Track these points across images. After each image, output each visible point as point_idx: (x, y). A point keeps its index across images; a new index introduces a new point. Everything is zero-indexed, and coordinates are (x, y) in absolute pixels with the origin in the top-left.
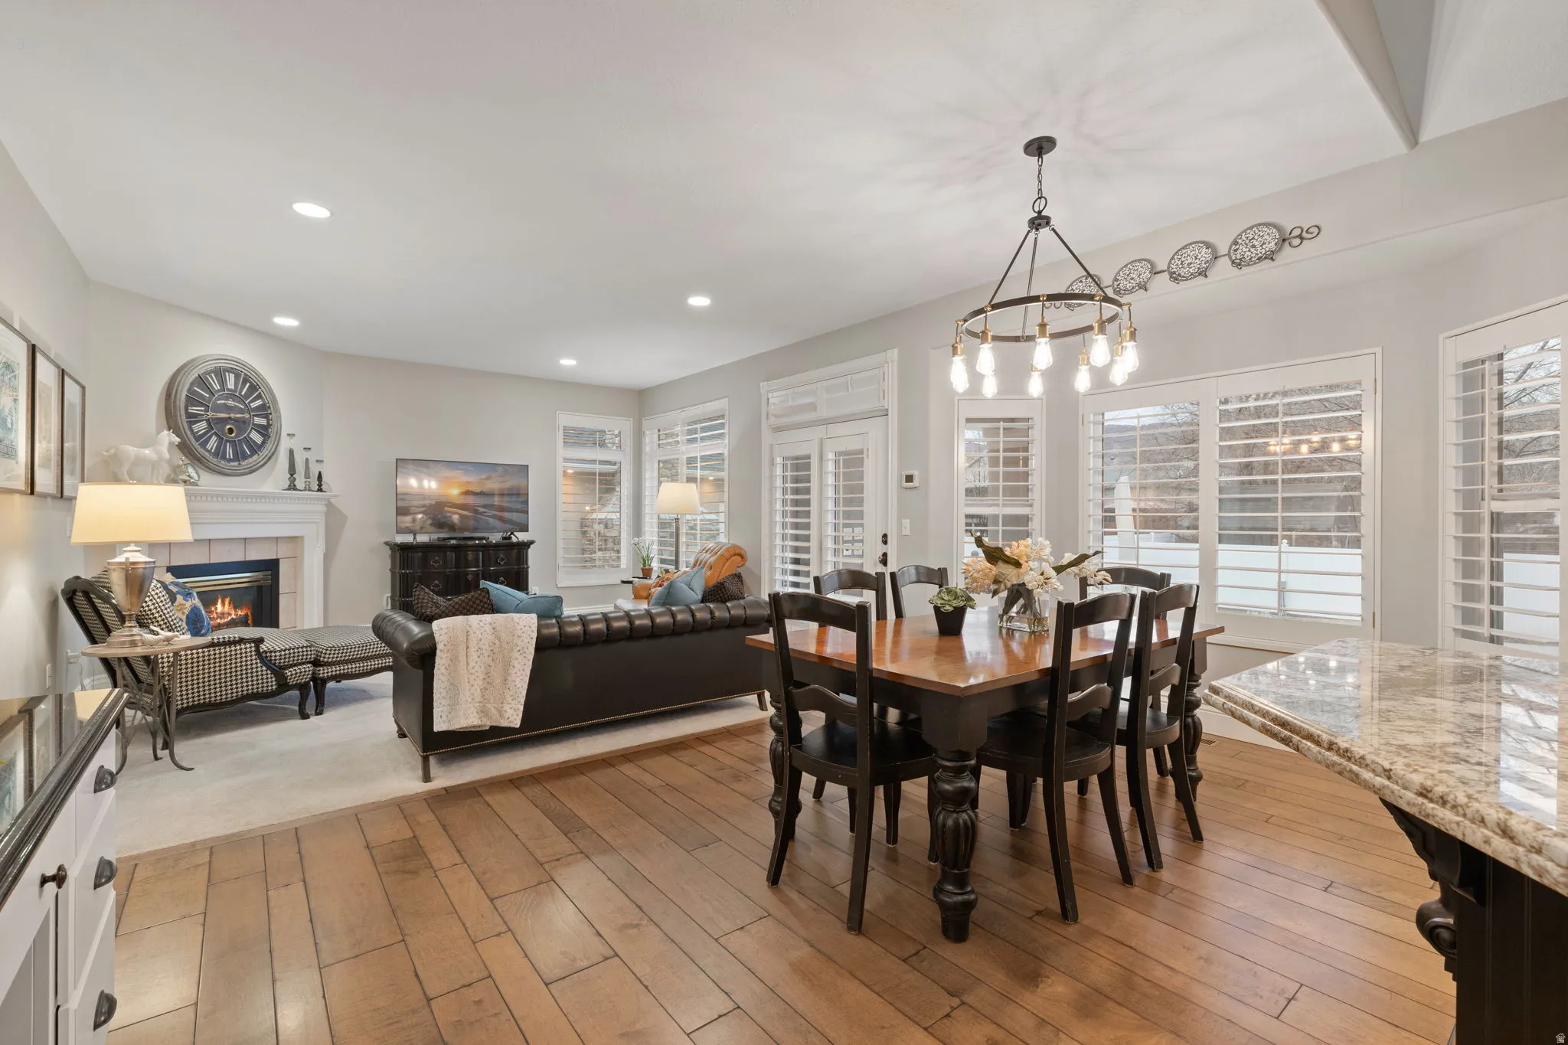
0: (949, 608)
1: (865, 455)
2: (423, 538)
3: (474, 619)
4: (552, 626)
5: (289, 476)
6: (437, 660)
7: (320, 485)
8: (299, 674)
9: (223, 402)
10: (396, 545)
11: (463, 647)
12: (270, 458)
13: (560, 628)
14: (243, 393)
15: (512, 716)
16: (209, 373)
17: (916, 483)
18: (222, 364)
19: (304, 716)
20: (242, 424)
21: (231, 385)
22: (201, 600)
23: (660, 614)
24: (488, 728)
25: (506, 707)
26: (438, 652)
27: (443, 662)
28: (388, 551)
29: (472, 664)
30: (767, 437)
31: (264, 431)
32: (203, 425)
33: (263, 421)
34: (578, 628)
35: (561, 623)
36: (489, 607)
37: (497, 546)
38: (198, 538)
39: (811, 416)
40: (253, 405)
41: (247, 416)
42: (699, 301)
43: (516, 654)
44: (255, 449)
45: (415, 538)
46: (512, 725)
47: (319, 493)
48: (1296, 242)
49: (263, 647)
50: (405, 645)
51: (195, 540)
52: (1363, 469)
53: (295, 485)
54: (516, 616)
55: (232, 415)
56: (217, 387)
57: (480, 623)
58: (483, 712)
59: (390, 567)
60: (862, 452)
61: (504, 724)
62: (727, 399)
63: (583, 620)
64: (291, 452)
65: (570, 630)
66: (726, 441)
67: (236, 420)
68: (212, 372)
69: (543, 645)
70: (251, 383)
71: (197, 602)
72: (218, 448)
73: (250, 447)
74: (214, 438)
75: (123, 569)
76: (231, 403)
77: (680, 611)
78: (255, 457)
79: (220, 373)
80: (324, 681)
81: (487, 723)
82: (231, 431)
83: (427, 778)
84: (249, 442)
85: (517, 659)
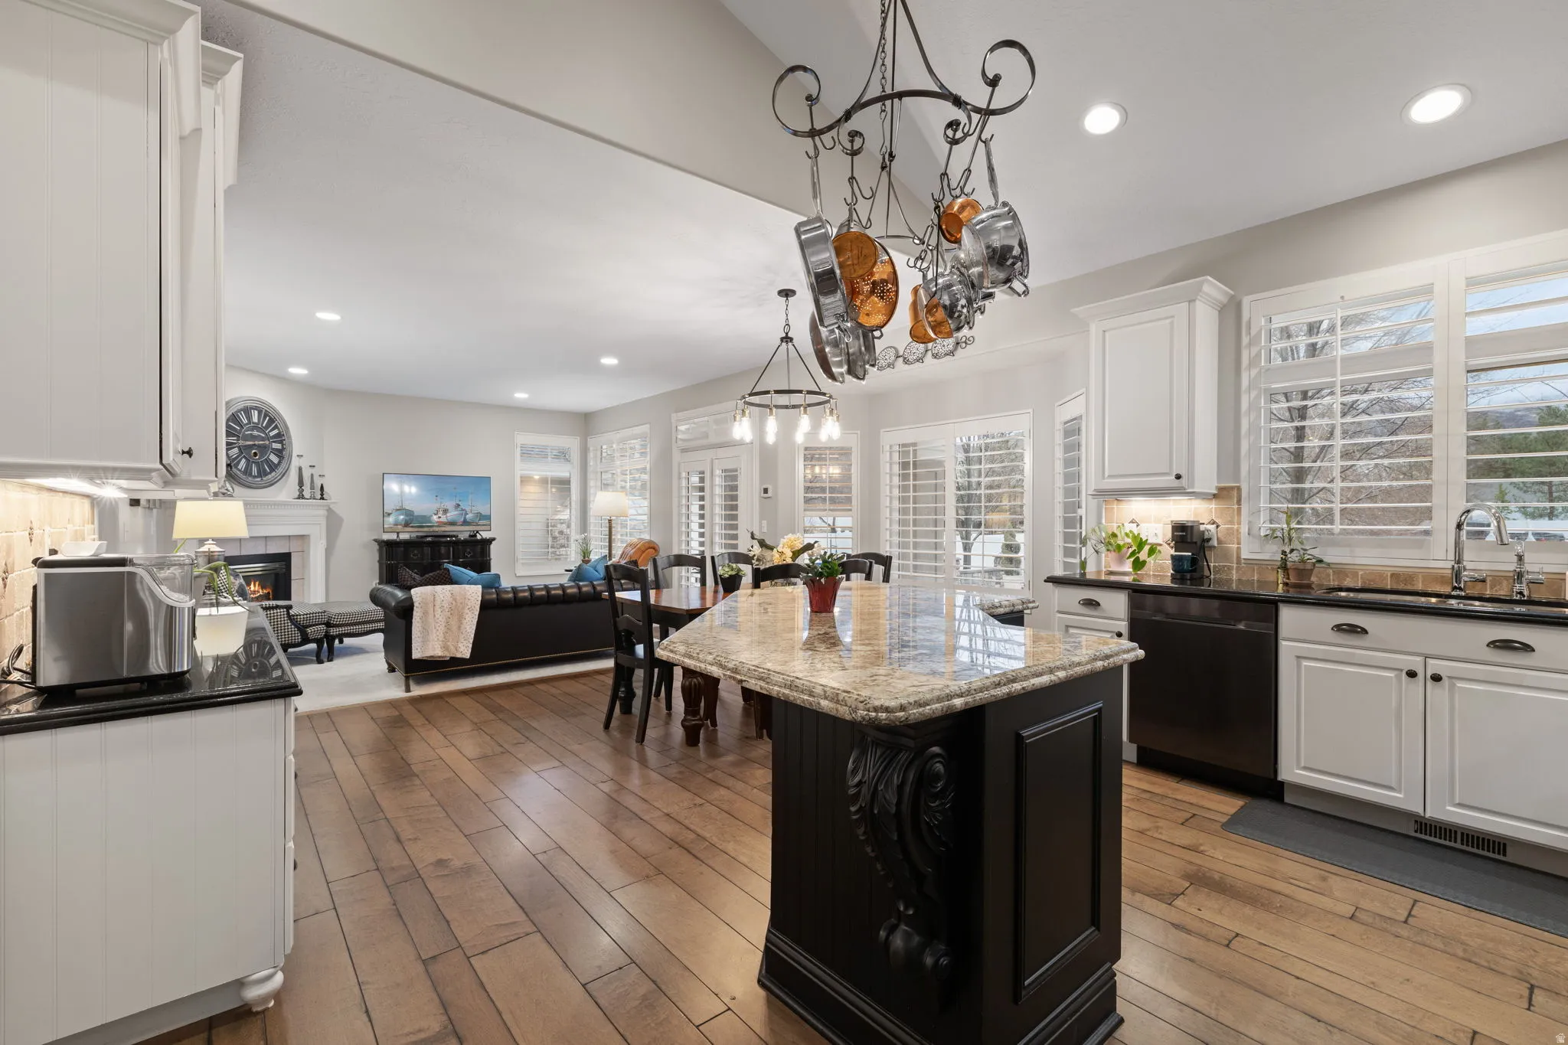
0: (727, 576)
1: (738, 473)
2: (404, 536)
3: (439, 588)
4: (492, 593)
5: (298, 488)
6: (414, 613)
7: (322, 495)
8: (314, 631)
9: (249, 432)
10: (383, 541)
11: (431, 605)
12: (284, 474)
13: (497, 594)
14: (264, 425)
15: (465, 651)
16: (239, 411)
17: (770, 494)
18: (249, 404)
19: (320, 662)
20: (263, 449)
21: (255, 419)
22: (244, 580)
23: (571, 587)
24: (448, 659)
25: (460, 645)
26: (415, 608)
27: (418, 614)
28: (376, 547)
29: (437, 616)
30: (677, 456)
31: (279, 453)
32: (236, 450)
33: (278, 446)
34: (511, 595)
35: (499, 591)
36: (448, 580)
37: (465, 542)
38: (252, 535)
39: (704, 442)
40: (272, 434)
41: (267, 442)
42: (609, 361)
43: (467, 611)
44: (273, 467)
45: (398, 536)
46: (464, 656)
47: (322, 501)
48: (964, 345)
49: (292, 612)
50: (393, 604)
51: (251, 537)
52: (1025, 488)
53: (303, 495)
54: (467, 587)
55: (256, 443)
56: (245, 421)
57: (443, 591)
58: (445, 647)
59: (378, 559)
60: (736, 471)
61: (459, 655)
62: (648, 426)
63: (514, 590)
64: (300, 469)
65: (505, 596)
66: (648, 458)
67: (259, 446)
68: (241, 410)
69: (485, 606)
70: (269, 416)
71: (242, 581)
72: (246, 468)
73: (270, 467)
74: (244, 460)
75: (206, 556)
76: (255, 433)
77: (585, 586)
78: (273, 474)
79: (247, 411)
80: (333, 638)
81: (448, 655)
82: (255, 454)
83: (408, 690)
84: (268, 462)
85: (467, 614)
